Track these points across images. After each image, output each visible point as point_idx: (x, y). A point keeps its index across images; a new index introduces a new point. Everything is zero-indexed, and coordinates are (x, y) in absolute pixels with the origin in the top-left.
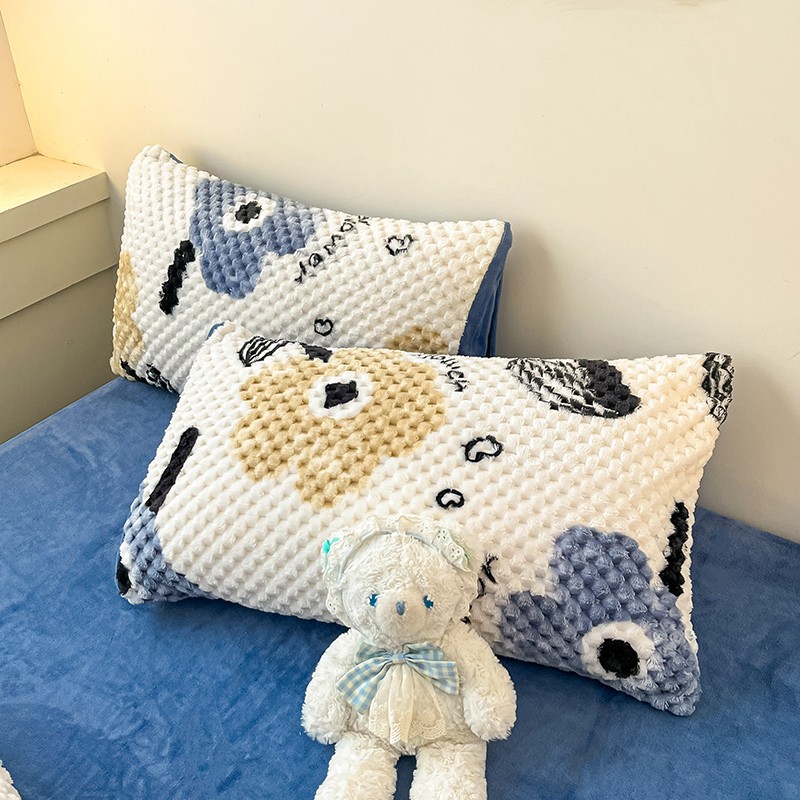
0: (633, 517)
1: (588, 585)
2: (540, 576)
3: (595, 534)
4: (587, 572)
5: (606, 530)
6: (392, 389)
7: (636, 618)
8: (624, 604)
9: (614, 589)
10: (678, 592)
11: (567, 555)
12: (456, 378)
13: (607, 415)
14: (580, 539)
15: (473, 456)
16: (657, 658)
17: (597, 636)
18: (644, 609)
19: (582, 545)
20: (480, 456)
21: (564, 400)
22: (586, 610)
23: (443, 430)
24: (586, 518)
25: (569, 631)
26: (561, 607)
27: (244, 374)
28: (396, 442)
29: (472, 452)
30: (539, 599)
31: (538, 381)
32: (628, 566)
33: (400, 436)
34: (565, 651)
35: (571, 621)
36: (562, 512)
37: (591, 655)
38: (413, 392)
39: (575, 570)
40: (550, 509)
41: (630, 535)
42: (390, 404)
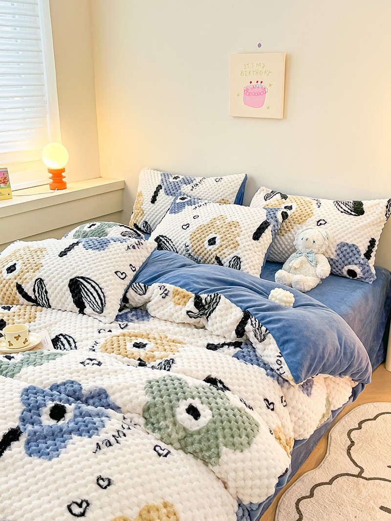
0: (358, 240)
1: (344, 256)
2: (333, 254)
3: (347, 244)
4: (344, 253)
5: (350, 243)
6: (302, 207)
7: (356, 264)
8: (353, 261)
9: (351, 257)
10: (369, 259)
11: (339, 249)
12: (319, 204)
13: (355, 215)
14: (343, 245)
15: (319, 224)
16: (361, 274)
17: (346, 268)
18: (358, 262)
19: (344, 247)
20: (321, 224)
21: (345, 210)
22: (343, 262)
23: (313, 217)
24: (346, 240)
25: (340, 267)
26: (337, 261)
27: (265, 203)
28: (300, 220)
29: (319, 223)
30: (332, 259)
31: (340, 206)
32: (355, 252)
33: (301, 219)
34: (339, 272)
35: (340, 265)
36: (339, 239)
37: (345, 273)
38: (307, 208)
39: (341, 252)
40: (336, 238)
41: (357, 245)
42: (300, 211)
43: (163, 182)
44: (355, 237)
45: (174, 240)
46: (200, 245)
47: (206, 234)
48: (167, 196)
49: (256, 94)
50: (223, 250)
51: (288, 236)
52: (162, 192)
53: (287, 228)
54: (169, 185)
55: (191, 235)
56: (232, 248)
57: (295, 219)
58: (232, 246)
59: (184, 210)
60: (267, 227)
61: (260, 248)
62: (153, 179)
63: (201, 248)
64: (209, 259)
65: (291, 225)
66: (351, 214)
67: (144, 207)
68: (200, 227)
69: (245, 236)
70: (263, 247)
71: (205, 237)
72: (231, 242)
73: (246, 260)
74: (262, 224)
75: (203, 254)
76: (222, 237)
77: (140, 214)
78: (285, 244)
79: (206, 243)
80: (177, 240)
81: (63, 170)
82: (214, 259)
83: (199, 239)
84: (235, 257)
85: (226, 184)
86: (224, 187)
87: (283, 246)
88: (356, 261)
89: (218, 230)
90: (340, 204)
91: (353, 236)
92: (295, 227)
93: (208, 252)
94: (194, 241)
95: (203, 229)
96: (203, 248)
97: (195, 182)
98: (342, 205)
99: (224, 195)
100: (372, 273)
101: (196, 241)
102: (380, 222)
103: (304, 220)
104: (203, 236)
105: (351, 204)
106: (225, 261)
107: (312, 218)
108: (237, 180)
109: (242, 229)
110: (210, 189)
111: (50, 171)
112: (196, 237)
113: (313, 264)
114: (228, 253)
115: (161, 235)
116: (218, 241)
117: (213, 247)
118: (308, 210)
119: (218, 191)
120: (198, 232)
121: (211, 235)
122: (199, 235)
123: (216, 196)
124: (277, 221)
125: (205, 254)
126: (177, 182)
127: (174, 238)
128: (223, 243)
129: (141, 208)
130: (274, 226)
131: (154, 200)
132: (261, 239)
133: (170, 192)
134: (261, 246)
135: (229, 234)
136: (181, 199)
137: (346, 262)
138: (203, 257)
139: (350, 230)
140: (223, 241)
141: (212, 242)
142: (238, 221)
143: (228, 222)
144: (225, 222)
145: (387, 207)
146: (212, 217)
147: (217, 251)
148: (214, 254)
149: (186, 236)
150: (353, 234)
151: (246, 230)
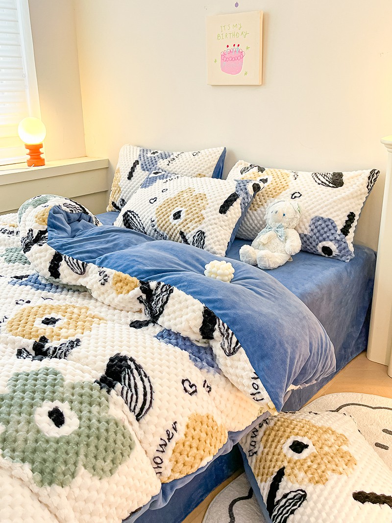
0: (335, 214)
1: (319, 231)
2: (306, 229)
3: (322, 218)
4: (319, 228)
5: (326, 217)
6: (277, 180)
7: (331, 240)
8: (328, 237)
9: (326, 233)
10: (346, 235)
11: (314, 224)
12: (296, 176)
13: (333, 187)
14: (318, 219)
16: (337, 251)
17: (321, 245)
18: (334, 239)
19: (318, 221)
20: (295, 197)
21: (322, 182)
22: (318, 238)
23: (288, 190)
24: (321, 214)
25: (314, 244)
26: (311, 237)
27: (240, 176)
29: (293, 196)
30: (305, 235)
31: (317, 177)
32: (330, 227)
33: (276, 192)
34: (314, 249)
35: (315, 241)
36: (314, 212)
37: (320, 251)
38: (282, 180)
39: (315, 227)
40: (311, 212)
41: (333, 219)
42: (275, 184)
43: (140, 158)
44: (332, 210)
45: (141, 215)
46: (165, 219)
47: (172, 208)
48: (143, 171)
49: (233, 59)
50: (187, 224)
51: (261, 211)
52: (138, 167)
53: (260, 202)
54: (146, 160)
55: (158, 209)
56: (196, 222)
57: (269, 193)
58: (197, 220)
59: (154, 184)
60: (235, 200)
61: (227, 223)
62: (132, 154)
63: (166, 222)
64: (174, 234)
65: (264, 199)
66: (329, 186)
67: (121, 184)
68: (167, 201)
69: (211, 209)
70: (231, 221)
71: (171, 211)
72: (196, 216)
73: (211, 234)
74: (230, 197)
75: (168, 229)
76: (187, 211)
77: (117, 191)
78: (257, 220)
79: (171, 217)
80: (143, 215)
81: (40, 146)
82: (178, 235)
83: (165, 213)
84: (199, 231)
85: (203, 158)
86: (201, 161)
87: (256, 222)
88: (331, 237)
89: (184, 203)
90: (318, 175)
91: (329, 209)
92: (268, 201)
93: (172, 227)
94: (159, 215)
95: (170, 202)
96: (168, 223)
97: (172, 157)
98: (320, 177)
99: (201, 169)
100: (349, 251)
101: (162, 215)
102: (361, 194)
103: (278, 193)
104: (169, 210)
105: (330, 175)
106: (190, 237)
107: (286, 191)
108: (215, 153)
109: (209, 201)
110: (187, 164)
111: (28, 147)
112: (162, 211)
113: (282, 240)
114: (192, 227)
115: (129, 209)
116: (183, 215)
117: (178, 222)
118: (284, 183)
119: (194, 165)
120: (165, 206)
121: (177, 208)
122: (165, 209)
123: (193, 170)
124: (247, 193)
125: (170, 230)
126: (155, 157)
127: (141, 213)
128: (187, 217)
129: (118, 185)
130: (244, 199)
131: (130, 176)
132: (228, 212)
133: (147, 168)
134: (228, 220)
135: (195, 207)
136: (155, 173)
137: (321, 238)
138: (169, 232)
139: (326, 203)
140: (188, 214)
141: (177, 216)
142: (205, 193)
143: (195, 194)
144: (192, 195)
145: (369, 178)
146: (180, 190)
147: (182, 226)
148: (178, 228)
149: (152, 211)
150: (329, 207)
151: (212, 202)
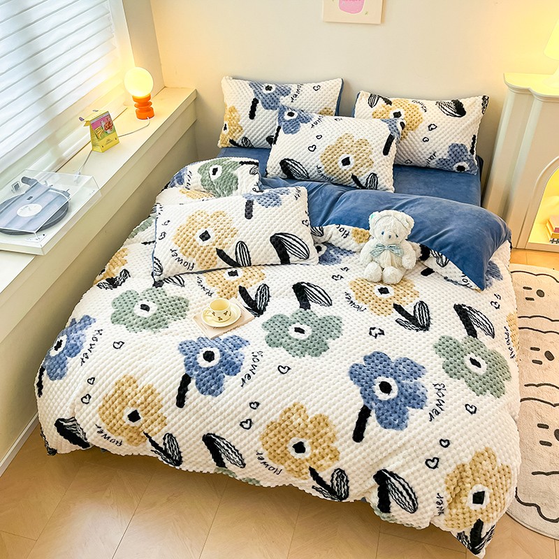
0: (465, 140)
1: (455, 155)
2: (445, 155)
3: (457, 144)
4: (455, 153)
5: (460, 144)
6: (410, 113)
7: (465, 161)
8: (462, 158)
9: (460, 156)
10: (473, 154)
11: (451, 150)
12: (424, 108)
13: (459, 117)
14: (454, 146)
16: (468, 168)
17: (457, 165)
20: (432, 129)
21: (450, 113)
22: (455, 160)
23: (423, 123)
24: (456, 141)
25: (451, 165)
26: (449, 160)
27: (372, 110)
28: (412, 127)
29: (430, 128)
31: (443, 108)
32: (464, 150)
33: (413, 125)
35: (451, 163)
36: (450, 141)
37: (455, 169)
38: (415, 113)
39: (453, 153)
40: (448, 140)
41: (464, 144)
42: (409, 117)
43: (257, 95)
44: (462, 137)
45: (304, 163)
46: (333, 166)
47: (338, 155)
48: (266, 110)
50: (358, 169)
52: (259, 106)
54: (266, 98)
55: (322, 156)
56: (367, 167)
58: (367, 164)
59: (301, 129)
60: (392, 141)
61: (389, 161)
62: (244, 92)
63: (335, 168)
64: (344, 177)
66: (456, 116)
67: (241, 123)
68: (329, 148)
69: (376, 153)
71: (337, 158)
72: (366, 160)
74: (388, 139)
75: (337, 174)
76: (355, 157)
77: (238, 131)
79: (340, 164)
80: (306, 163)
82: (349, 178)
83: (331, 160)
84: (371, 174)
85: (325, 92)
86: (324, 95)
88: (465, 159)
89: (349, 150)
90: (443, 106)
91: (460, 137)
92: (409, 134)
93: (343, 172)
94: (326, 162)
95: (334, 149)
96: (338, 168)
97: (292, 93)
98: (445, 107)
100: (475, 166)
101: (329, 162)
102: (478, 119)
103: (416, 126)
104: (335, 157)
105: (452, 105)
106: (363, 180)
109: (373, 146)
110: (312, 99)
111: (135, 99)
112: (327, 158)
114: (364, 171)
115: (286, 158)
116: (352, 160)
117: (348, 167)
118: (417, 115)
119: (319, 100)
120: (329, 153)
121: (343, 155)
122: (331, 156)
124: (398, 133)
125: (340, 174)
126: (273, 94)
127: (303, 161)
128: (357, 162)
129: (238, 124)
130: (397, 138)
131: (252, 115)
132: (389, 153)
133: (269, 106)
134: (390, 159)
135: (361, 153)
136: (289, 115)
138: (338, 176)
139: (458, 131)
140: (357, 160)
141: (346, 162)
142: (366, 138)
143: (357, 140)
144: (353, 141)
145: (483, 104)
146: (336, 136)
147: (354, 170)
148: (350, 173)
149: (317, 158)
150: (460, 134)
151: (376, 147)
